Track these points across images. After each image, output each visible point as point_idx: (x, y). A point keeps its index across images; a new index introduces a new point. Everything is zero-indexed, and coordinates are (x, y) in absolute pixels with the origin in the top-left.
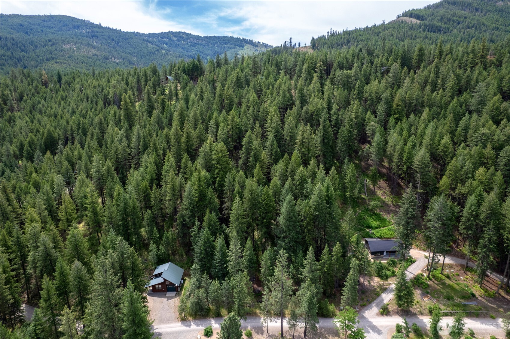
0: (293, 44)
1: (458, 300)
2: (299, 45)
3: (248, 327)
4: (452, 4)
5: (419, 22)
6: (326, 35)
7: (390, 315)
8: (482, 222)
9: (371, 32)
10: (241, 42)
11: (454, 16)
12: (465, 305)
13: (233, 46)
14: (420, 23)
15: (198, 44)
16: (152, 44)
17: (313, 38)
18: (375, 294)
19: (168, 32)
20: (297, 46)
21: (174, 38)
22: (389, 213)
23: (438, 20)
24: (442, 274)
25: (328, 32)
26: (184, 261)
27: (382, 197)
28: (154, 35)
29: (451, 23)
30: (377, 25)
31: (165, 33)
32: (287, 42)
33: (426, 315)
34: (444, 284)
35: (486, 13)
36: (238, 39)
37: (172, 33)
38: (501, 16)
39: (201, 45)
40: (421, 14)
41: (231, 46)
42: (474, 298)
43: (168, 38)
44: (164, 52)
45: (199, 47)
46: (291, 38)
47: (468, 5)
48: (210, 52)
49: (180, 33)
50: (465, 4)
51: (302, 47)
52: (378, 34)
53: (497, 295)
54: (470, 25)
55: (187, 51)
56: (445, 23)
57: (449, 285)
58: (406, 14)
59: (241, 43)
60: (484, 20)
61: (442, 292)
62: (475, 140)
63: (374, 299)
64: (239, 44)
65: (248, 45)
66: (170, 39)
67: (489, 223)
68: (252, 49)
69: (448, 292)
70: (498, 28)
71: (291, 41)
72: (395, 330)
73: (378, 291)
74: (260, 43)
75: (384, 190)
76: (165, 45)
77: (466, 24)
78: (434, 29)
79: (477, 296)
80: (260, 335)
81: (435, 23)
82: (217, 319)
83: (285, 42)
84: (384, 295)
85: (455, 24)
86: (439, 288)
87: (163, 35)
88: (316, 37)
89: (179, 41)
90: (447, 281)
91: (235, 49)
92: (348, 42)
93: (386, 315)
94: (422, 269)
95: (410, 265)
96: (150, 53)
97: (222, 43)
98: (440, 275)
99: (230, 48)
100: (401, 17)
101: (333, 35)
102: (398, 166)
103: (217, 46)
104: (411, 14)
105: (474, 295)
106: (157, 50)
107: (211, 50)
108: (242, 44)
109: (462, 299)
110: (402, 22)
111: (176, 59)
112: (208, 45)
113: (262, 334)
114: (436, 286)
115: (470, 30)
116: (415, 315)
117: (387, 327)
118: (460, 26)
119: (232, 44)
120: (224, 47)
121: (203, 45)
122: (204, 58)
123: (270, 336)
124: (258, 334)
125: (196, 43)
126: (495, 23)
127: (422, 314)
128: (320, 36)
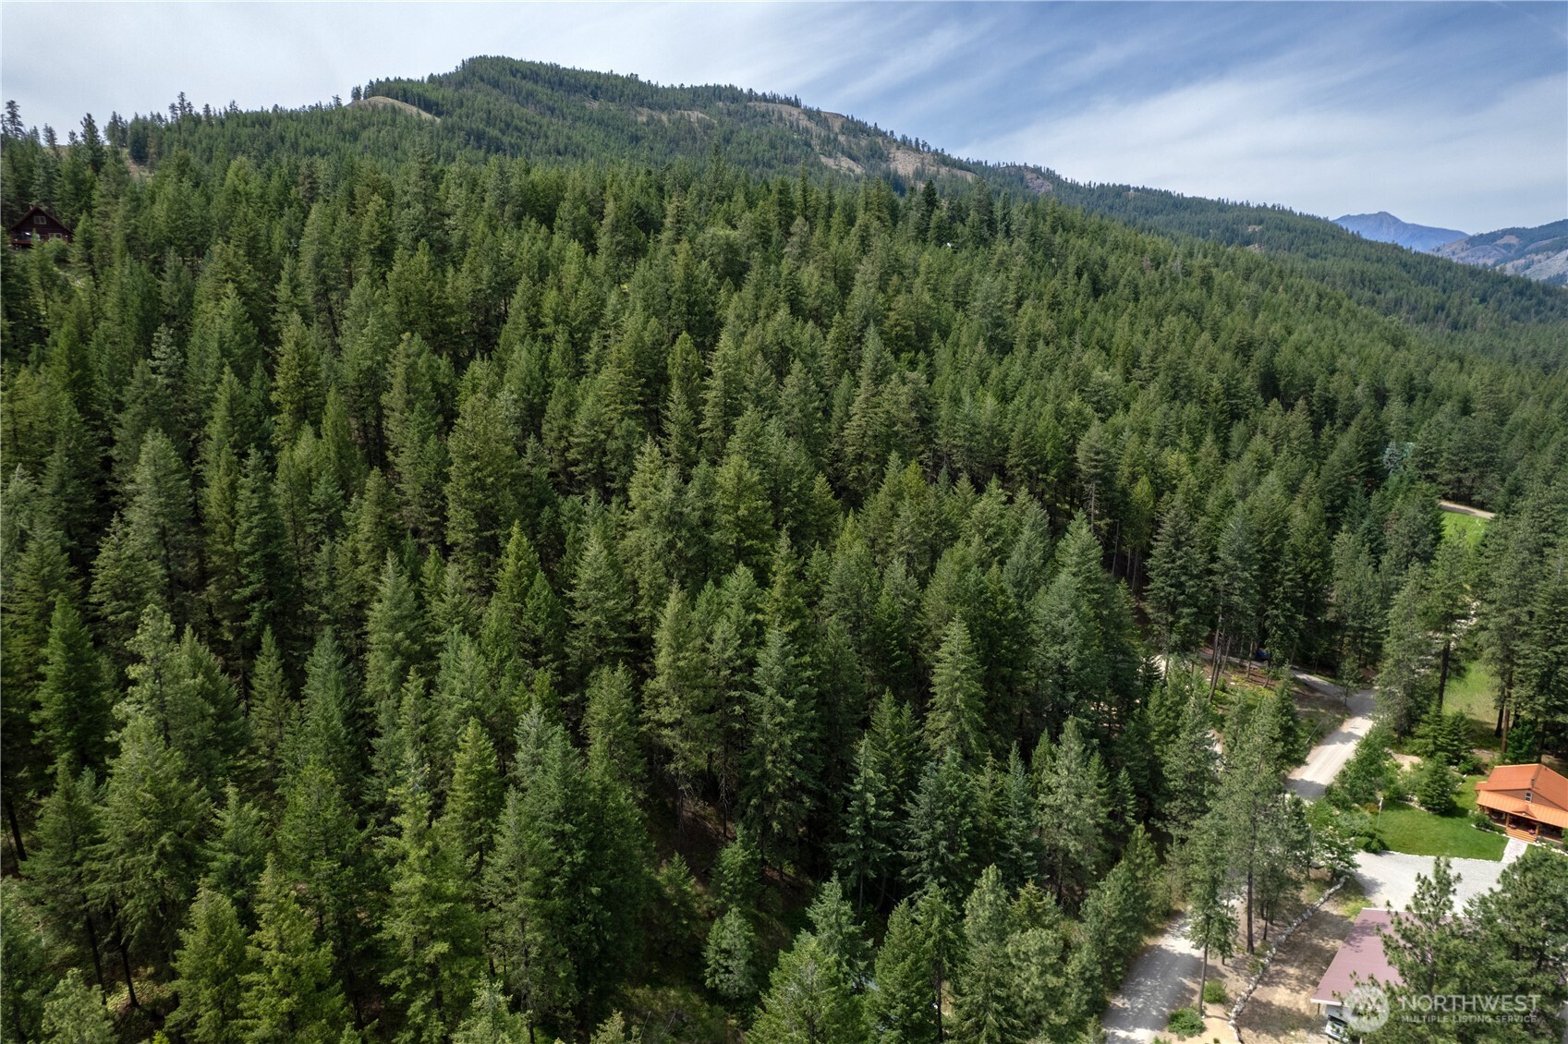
4: (489, 83)
5: (436, 118)
11: (514, 117)
14: (443, 122)
23: (481, 119)
25: (173, 107)
29: (516, 133)
35: (574, 122)
46: (11, 104)
47: (527, 94)
56: (503, 132)
78: (485, 142)
81: (481, 126)
104: (398, 90)
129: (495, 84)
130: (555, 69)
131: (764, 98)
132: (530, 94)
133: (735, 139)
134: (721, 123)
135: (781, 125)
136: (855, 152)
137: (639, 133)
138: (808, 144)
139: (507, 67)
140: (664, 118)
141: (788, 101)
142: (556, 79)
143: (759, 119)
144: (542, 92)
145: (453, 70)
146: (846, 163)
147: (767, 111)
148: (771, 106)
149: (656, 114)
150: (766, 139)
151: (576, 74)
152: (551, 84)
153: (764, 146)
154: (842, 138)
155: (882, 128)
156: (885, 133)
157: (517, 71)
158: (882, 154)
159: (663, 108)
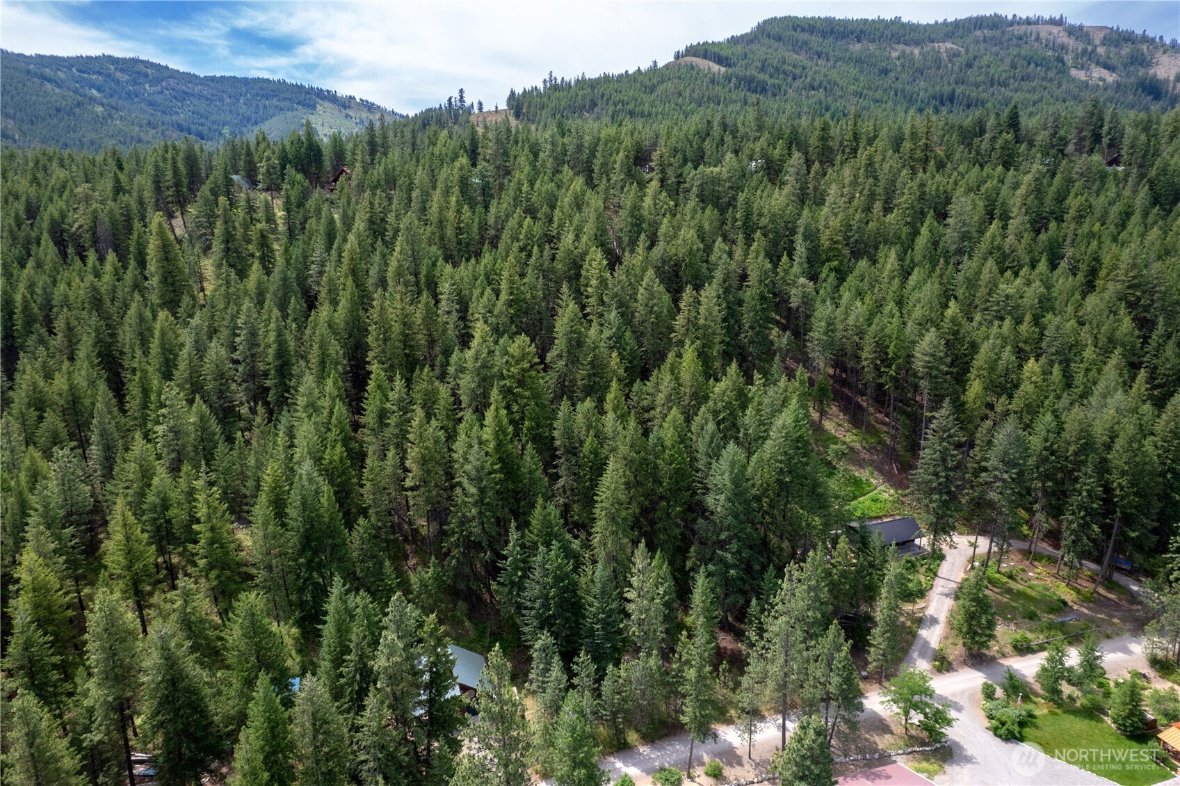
0: (467, 104)
1: (1046, 617)
2: (480, 108)
3: (702, 756)
4: (774, 38)
5: (723, 69)
6: (541, 86)
7: (954, 670)
8: (1070, 462)
9: (638, 85)
10: (308, 96)
11: (784, 63)
12: (1063, 624)
13: (287, 104)
14: (726, 72)
15: (193, 95)
16: (59, 86)
17: (513, 93)
18: (908, 634)
19: (97, 58)
20: (476, 110)
21: (119, 75)
22: (862, 467)
23: (757, 67)
24: (998, 572)
25: (545, 81)
26: (468, 634)
27: (837, 435)
28: (55, 61)
29: (782, 76)
30: (643, 69)
31: (89, 58)
32: (453, 100)
33: (1011, 656)
34: (1009, 591)
35: (836, 62)
36: (300, 88)
37: (111, 60)
38: (861, 71)
39: (200, 97)
40: (724, 53)
41: (282, 104)
42: (1067, 609)
43: (100, 74)
44: (100, 109)
45: (195, 101)
46: (461, 91)
47: (802, 44)
48: (229, 117)
49: (135, 61)
50: (797, 42)
51: (489, 112)
52: (652, 89)
53: (1095, 595)
54: (816, 84)
55: (164, 113)
56: (771, 76)
57: (1018, 591)
58: (692, 51)
59: (310, 97)
60: (833, 75)
61: (1014, 607)
62: (995, 308)
63: (910, 644)
64: (302, 99)
65: (326, 104)
66: (108, 76)
67: (1084, 463)
68: (336, 113)
69: (1023, 605)
70: (861, 95)
71: (462, 97)
72: (981, 696)
73: (910, 627)
74: (354, 98)
75: (836, 420)
76: (94, 92)
77: (808, 80)
78: (753, 85)
79: (1070, 604)
80: (738, 768)
81: (754, 73)
82: (622, 755)
83: (450, 99)
84: (923, 633)
85: (790, 79)
86: (1005, 600)
87: (84, 65)
88: (519, 91)
89: (135, 83)
90: (1012, 584)
91: (295, 113)
92: (594, 104)
93: (948, 671)
94: (963, 570)
95: (939, 565)
96: (58, 110)
97: (257, 95)
98: (997, 575)
99: (281, 110)
100: (683, 56)
101: (555, 87)
102: (877, 368)
103: (244, 104)
104: (702, 51)
105: (1065, 603)
106: (79, 104)
107: (231, 111)
108: (310, 99)
109: (1050, 613)
110: (692, 67)
111: (140, 131)
112: (221, 100)
113: (740, 764)
114: (999, 597)
115: (816, 92)
116: (993, 659)
117: (962, 693)
118: (797, 84)
119: (285, 99)
120: (265, 107)
121: (207, 99)
122: (215, 130)
123: (758, 764)
124: (732, 766)
125: (185, 93)
126: (854, 84)
127: (1004, 656)
128: (528, 88)
129: (779, 38)
130: (829, 21)
131: (1028, 22)
132: (805, 43)
133: (976, 64)
134: (967, 51)
135: (1036, 44)
136: (1114, 61)
137: (889, 67)
138: (1060, 60)
139: (791, 24)
140: (916, 51)
141: (1052, 22)
142: (828, 29)
143: (1015, 41)
144: (815, 41)
145: (749, 30)
146: (1098, 73)
147: (1025, 34)
148: (1030, 27)
149: (908, 49)
150: (1008, 61)
151: (845, 23)
152: (824, 34)
153: (1005, 66)
154: (1101, 50)
155: (1150, 34)
156: (1153, 40)
157: (798, 26)
158: (1144, 60)
159: (917, 43)
